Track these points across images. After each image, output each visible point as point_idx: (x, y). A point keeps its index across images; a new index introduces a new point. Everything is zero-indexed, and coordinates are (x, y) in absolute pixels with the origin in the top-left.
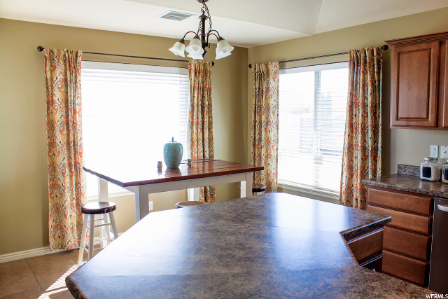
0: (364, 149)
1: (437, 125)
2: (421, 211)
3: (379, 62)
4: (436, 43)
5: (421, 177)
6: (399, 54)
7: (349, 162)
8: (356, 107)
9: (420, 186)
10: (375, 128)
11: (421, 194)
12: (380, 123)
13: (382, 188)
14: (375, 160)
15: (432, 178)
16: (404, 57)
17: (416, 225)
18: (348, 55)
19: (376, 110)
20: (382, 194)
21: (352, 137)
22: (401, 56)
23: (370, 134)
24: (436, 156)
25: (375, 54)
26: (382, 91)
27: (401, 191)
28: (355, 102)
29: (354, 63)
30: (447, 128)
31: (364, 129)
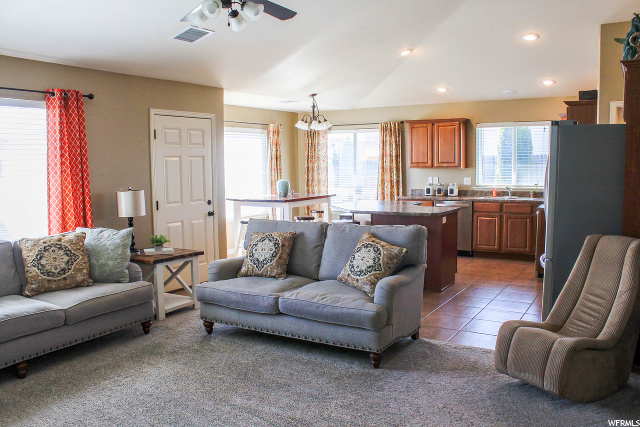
0: (391, 181)
1: (432, 166)
3: (399, 130)
4: (431, 124)
5: (426, 194)
7: (382, 190)
8: (386, 157)
9: (426, 197)
10: (397, 168)
11: (427, 200)
12: (401, 166)
14: (398, 189)
15: (431, 194)
16: (415, 130)
18: (380, 125)
19: (397, 158)
22: (413, 129)
23: (395, 172)
24: (432, 183)
25: (397, 125)
26: (401, 146)
28: (385, 154)
29: (384, 130)
30: (438, 167)
31: (391, 169)
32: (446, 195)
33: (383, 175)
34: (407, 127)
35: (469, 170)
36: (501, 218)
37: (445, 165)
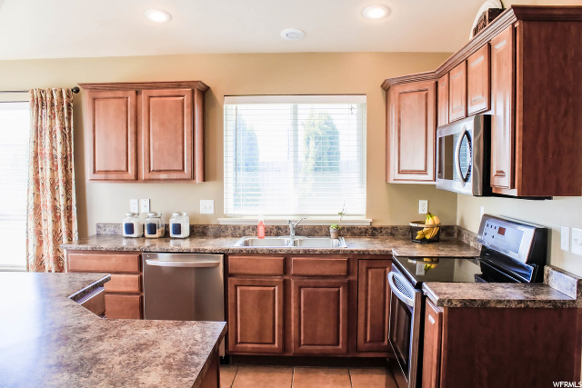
0: (55, 209)
1: (137, 178)
2: (130, 270)
3: (69, 105)
4: (133, 92)
5: (124, 234)
6: (94, 99)
7: (37, 227)
8: (42, 159)
9: (124, 243)
10: (67, 183)
11: (128, 252)
12: (73, 177)
13: (86, 251)
14: (69, 222)
15: (135, 235)
16: (99, 104)
17: (126, 285)
18: (29, 94)
19: (66, 162)
20: (85, 258)
21: (38, 196)
22: (96, 102)
23: (61, 190)
24: (136, 212)
25: (64, 96)
26: (74, 136)
27: (108, 251)
28: (41, 153)
29: (37, 105)
30: (148, 181)
31: (53, 184)
32: (166, 235)
33: (37, 196)
34: (85, 98)
35: (209, 186)
36: (286, 285)
37: (163, 176)
